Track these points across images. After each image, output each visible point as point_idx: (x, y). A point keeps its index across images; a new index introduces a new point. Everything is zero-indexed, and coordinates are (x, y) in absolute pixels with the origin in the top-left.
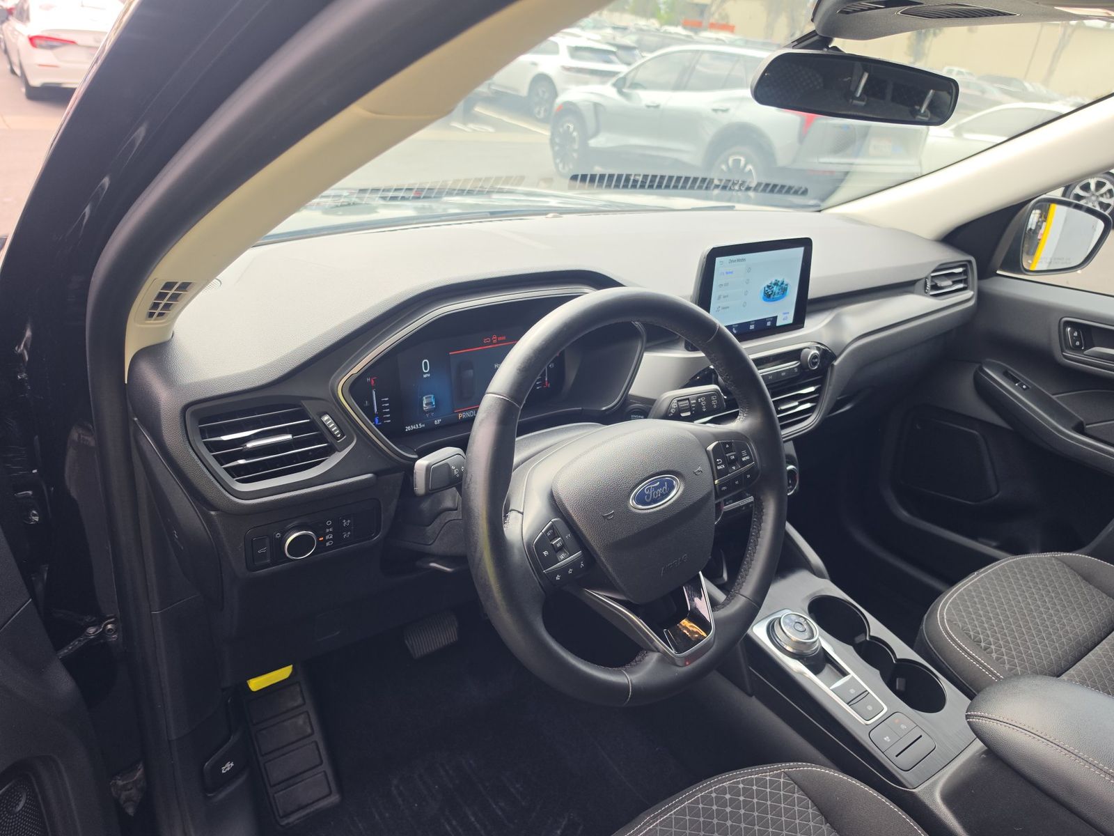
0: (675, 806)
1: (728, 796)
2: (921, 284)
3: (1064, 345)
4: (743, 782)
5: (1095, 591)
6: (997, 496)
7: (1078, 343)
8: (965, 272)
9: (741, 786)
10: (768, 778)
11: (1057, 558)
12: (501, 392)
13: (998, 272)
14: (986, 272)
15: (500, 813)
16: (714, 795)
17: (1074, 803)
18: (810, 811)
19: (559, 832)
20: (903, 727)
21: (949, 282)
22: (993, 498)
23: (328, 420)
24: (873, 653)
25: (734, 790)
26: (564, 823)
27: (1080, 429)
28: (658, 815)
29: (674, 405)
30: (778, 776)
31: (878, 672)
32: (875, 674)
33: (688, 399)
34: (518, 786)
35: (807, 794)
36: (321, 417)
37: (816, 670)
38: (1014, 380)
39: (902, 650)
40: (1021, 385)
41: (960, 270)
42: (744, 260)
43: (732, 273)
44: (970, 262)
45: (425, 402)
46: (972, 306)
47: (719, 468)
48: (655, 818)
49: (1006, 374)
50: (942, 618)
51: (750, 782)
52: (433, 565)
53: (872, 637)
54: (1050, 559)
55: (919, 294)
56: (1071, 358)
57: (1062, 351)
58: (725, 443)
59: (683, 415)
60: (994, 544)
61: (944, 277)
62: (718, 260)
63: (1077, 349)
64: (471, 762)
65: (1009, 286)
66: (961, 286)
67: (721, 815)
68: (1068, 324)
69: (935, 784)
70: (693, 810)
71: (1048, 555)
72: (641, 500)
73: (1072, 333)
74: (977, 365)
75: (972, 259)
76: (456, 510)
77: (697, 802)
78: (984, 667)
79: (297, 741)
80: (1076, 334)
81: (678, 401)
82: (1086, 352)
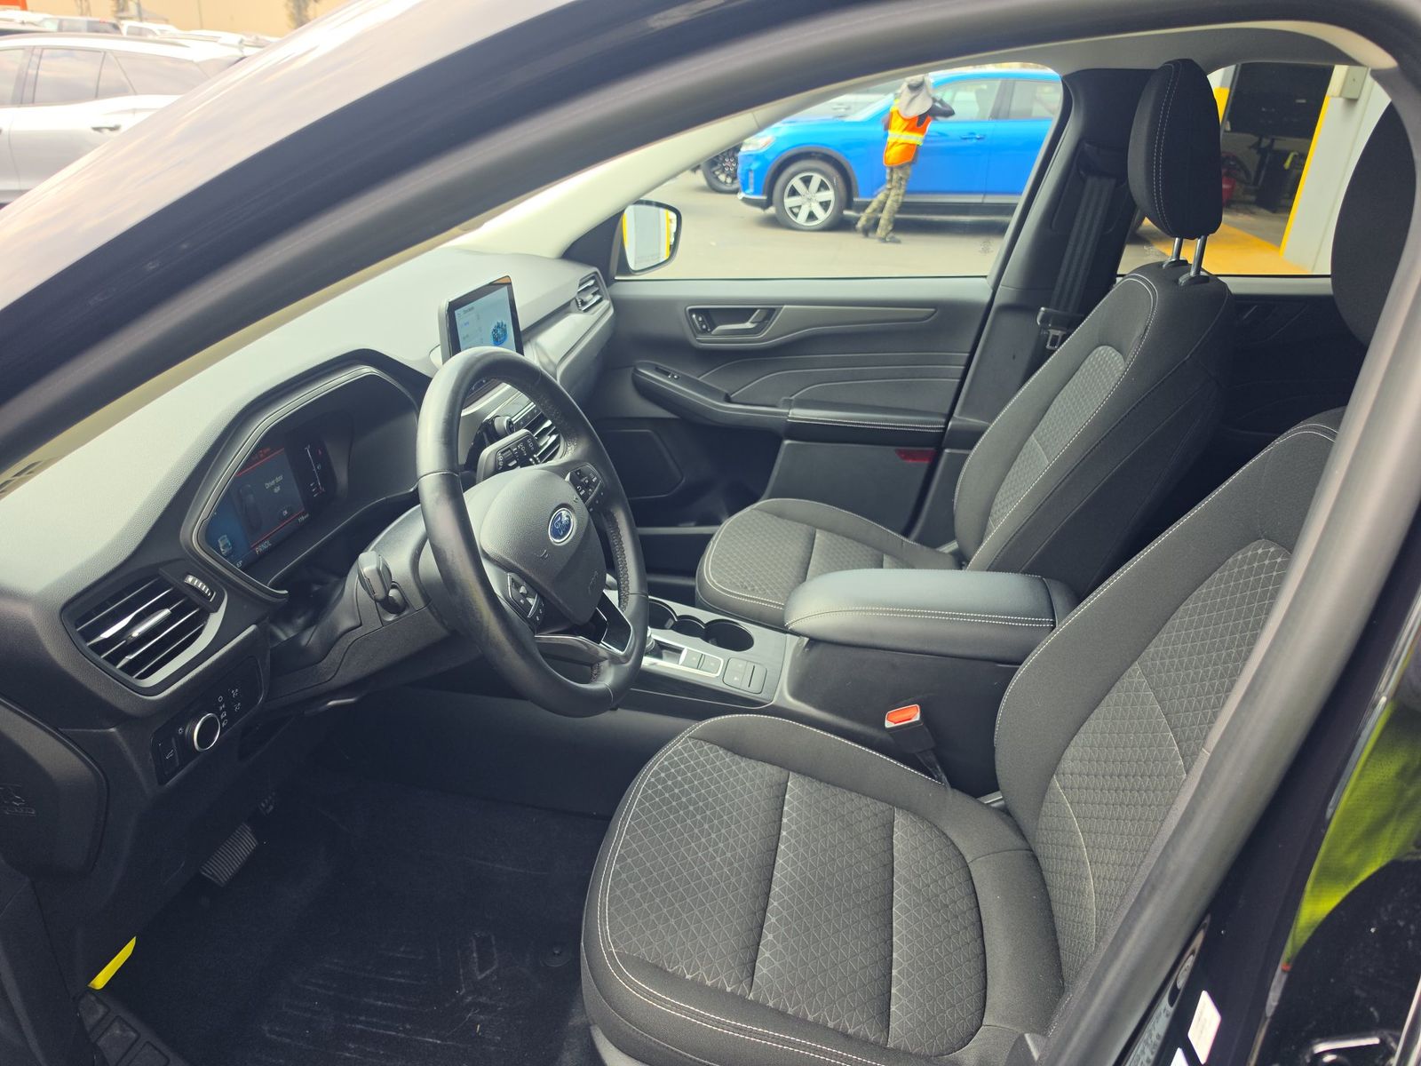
0: (632, 803)
1: (663, 775)
2: (573, 303)
3: (696, 332)
4: (665, 760)
5: (789, 522)
6: (683, 481)
7: (704, 327)
8: (595, 284)
9: (666, 763)
10: (680, 747)
11: (755, 509)
12: (437, 469)
13: (616, 278)
14: (610, 281)
15: (403, 981)
16: (653, 780)
17: (877, 642)
18: (721, 752)
19: (475, 955)
20: (740, 666)
21: (590, 296)
22: (681, 485)
23: (193, 581)
24: (686, 626)
25: (662, 769)
26: (474, 945)
27: (728, 400)
28: (625, 815)
29: (500, 458)
30: (686, 742)
31: (699, 639)
32: (698, 640)
33: (509, 449)
34: (402, 949)
35: (711, 743)
36: (184, 579)
37: (659, 656)
38: (666, 373)
39: (706, 617)
40: (673, 376)
41: (592, 282)
42: (472, 308)
43: (468, 323)
44: (596, 273)
45: (221, 545)
46: (613, 315)
47: (581, 493)
48: (625, 819)
49: (658, 370)
50: (713, 583)
51: (670, 757)
52: (331, 703)
53: (679, 618)
54: (750, 511)
55: (576, 312)
56: (704, 341)
57: (695, 336)
58: (576, 472)
59: (510, 465)
60: (692, 524)
61: (583, 293)
62: (456, 312)
63: (705, 332)
64: (336, 961)
65: (630, 289)
66: (598, 297)
67: (667, 788)
68: (692, 311)
69: (781, 692)
70: (646, 797)
71: (748, 509)
72: (556, 534)
73: (697, 318)
74: (631, 369)
75: (596, 269)
76: (361, 625)
77: (644, 791)
78: (762, 601)
79: (125, 1054)
80: (700, 319)
81: (502, 453)
82: (713, 333)
